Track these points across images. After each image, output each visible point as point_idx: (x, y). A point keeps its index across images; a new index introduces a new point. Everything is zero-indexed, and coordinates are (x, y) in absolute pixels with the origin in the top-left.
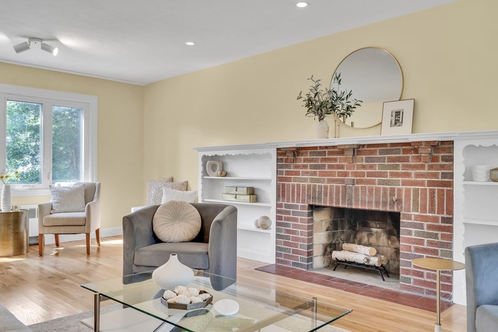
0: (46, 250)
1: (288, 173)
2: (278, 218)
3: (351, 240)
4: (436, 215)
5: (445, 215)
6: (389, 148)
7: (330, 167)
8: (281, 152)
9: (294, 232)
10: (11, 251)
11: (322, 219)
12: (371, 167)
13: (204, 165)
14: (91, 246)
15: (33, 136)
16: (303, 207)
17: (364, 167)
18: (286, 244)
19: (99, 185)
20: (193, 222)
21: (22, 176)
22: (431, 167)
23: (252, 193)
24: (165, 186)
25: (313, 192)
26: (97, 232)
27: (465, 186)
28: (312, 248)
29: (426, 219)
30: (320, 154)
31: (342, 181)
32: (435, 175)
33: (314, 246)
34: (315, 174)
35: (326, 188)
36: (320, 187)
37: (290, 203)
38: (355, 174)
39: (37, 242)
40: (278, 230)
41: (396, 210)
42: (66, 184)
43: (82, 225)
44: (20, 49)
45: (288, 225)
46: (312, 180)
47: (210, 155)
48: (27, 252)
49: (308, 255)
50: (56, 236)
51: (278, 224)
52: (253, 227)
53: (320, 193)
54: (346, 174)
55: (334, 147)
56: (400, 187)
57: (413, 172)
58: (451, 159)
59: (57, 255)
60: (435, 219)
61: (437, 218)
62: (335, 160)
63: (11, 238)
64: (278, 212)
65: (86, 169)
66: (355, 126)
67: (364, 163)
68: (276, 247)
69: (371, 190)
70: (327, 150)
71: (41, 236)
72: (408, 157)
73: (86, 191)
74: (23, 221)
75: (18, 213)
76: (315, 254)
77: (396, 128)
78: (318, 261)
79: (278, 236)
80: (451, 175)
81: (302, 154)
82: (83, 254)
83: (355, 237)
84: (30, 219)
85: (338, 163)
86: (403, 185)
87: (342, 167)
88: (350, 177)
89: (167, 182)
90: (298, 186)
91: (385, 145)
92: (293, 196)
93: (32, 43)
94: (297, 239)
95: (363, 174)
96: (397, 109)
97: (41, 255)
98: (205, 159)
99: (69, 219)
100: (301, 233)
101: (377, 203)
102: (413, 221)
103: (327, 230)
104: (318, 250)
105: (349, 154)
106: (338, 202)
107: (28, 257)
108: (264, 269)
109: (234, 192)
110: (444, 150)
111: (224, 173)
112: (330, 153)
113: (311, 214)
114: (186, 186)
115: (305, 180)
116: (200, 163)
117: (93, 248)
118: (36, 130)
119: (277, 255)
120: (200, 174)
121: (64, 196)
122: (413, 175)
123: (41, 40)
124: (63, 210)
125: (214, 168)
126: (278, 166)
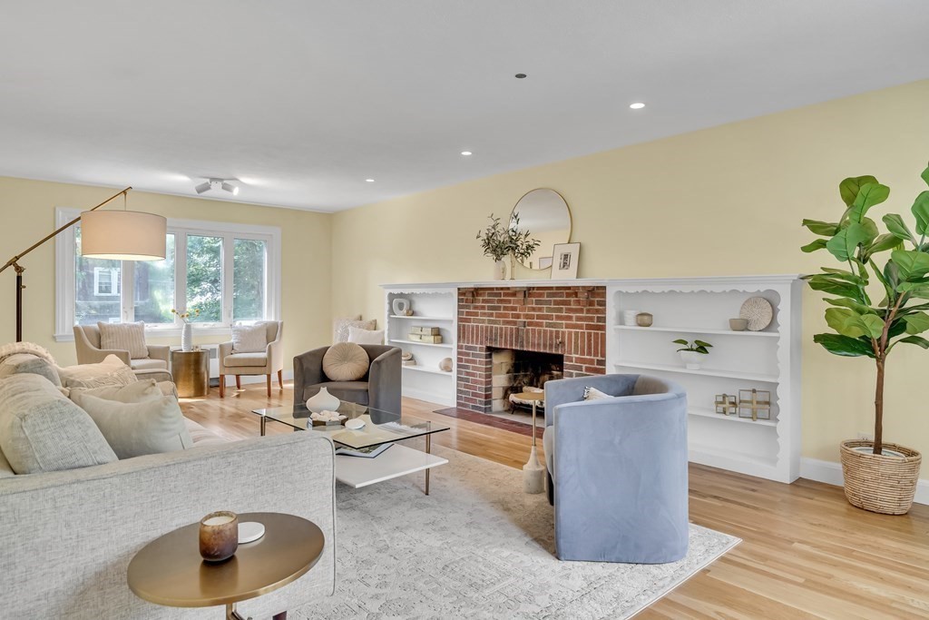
0: (227, 392)
1: (468, 313)
2: (459, 360)
3: (535, 384)
4: (592, 357)
5: (599, 358)
6: (554, 291)
7: (505, 308)
8: (462, 292)
9: (473, 375)
10: (192, 392)
11: (502, 362)
12: (540, 309)
13: (391, 304)
14: (272, 388)
15: (212, 259)
16: (481, 349)
17: (534, 309)
18: (466, 386)
19: (282, 324)
20: (360, 363)
21: (200, 307)
22: (588, 311)
23: (438, 333)
24: (352, 325)
25: (490, 334)
26: (280, 373)
27: (615, 329)
28: (491, 390)
29: (584, 361)
30: (496, 295)
31: (515, 323)
32: (591, 319)
33: (493, 389)
34: (491, 315)
35: (501, 329)
36: (496, 328)
37: (470, 345)
38: (527, 316)
39: (218, 384)
40: (459, 372)
41: (560, 353)
42: (248, 323)
43: (263, 366)
44: (201, 189)
45: (467, 367)
46: (490, 321)
47: (396, 293)
48: (208, 393)
49: (486, 398)
50: (238, 376)
51: (459, 366)
52: (437, 370)
53: (496, 335)
54: (518, 316)
55: (508, 288)
56: (564, 330)
57: (574, 315)
58: (603, 304)
59: (238, 396)
60: (591, 362)
61: (593, 360)
62: (509, 302)
63: (192, 378)
64: (459, 353)
65: (269, 305)
66: (533, 268)
67: (534, 306)
68: (458, 390)
69: (539, 333)
70: (502, 292)
71: (222, 376)
72: (570, 301)
73: (268, 331)
74: (204, 361)
75: (198, 353)
76: (493, 398)
77: (564, 271)
78: (497, 405)
79: (459, 379)
80: (603, 320)
81: (481, 295)
82: (264, 396)
83: (538, 381)
84: (211, 360)
85: (511, 305)
86: (566, 328)
87: (514, 309)
88: (522, 320)
89: (355, 320)
90: (477, 327)
91: (551, 288)
92: (473, 337)
93: (213, 183)
94: (476, 382)
95: (532, 317)
96: (566, 252)
97: (222, 396)
98: (392, 297)
99: (249, 359)
100: (480, 376)
101: (545, 346)
102: (574, 363)
103: (508, 373)
104: (497, 393)
105: (520, 297)
106: (511, 345)
107: (209, 398)
108: (444, 412)
109: (420, 332)
110: (598, 295)
111: (411, 312)
112: (506, 295)
113: (490, 356)
114: (374, 326)
115: (483, 321)
116: (387, 301)
117: (275, 390)
118: (215, 252)
119: (458, 398)
120: (387, 313)
121: (246, 335)
122: (574, 319)
123: (221, 180)
124: (244, 350)
125: (401, 306)
126: (459, 307)
